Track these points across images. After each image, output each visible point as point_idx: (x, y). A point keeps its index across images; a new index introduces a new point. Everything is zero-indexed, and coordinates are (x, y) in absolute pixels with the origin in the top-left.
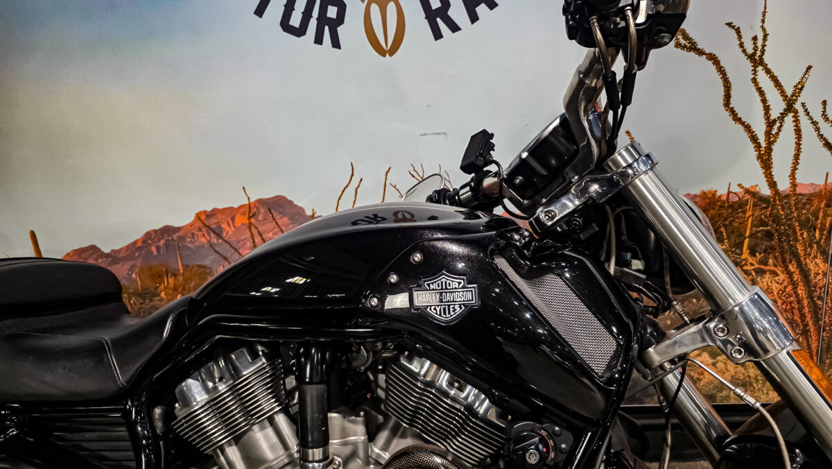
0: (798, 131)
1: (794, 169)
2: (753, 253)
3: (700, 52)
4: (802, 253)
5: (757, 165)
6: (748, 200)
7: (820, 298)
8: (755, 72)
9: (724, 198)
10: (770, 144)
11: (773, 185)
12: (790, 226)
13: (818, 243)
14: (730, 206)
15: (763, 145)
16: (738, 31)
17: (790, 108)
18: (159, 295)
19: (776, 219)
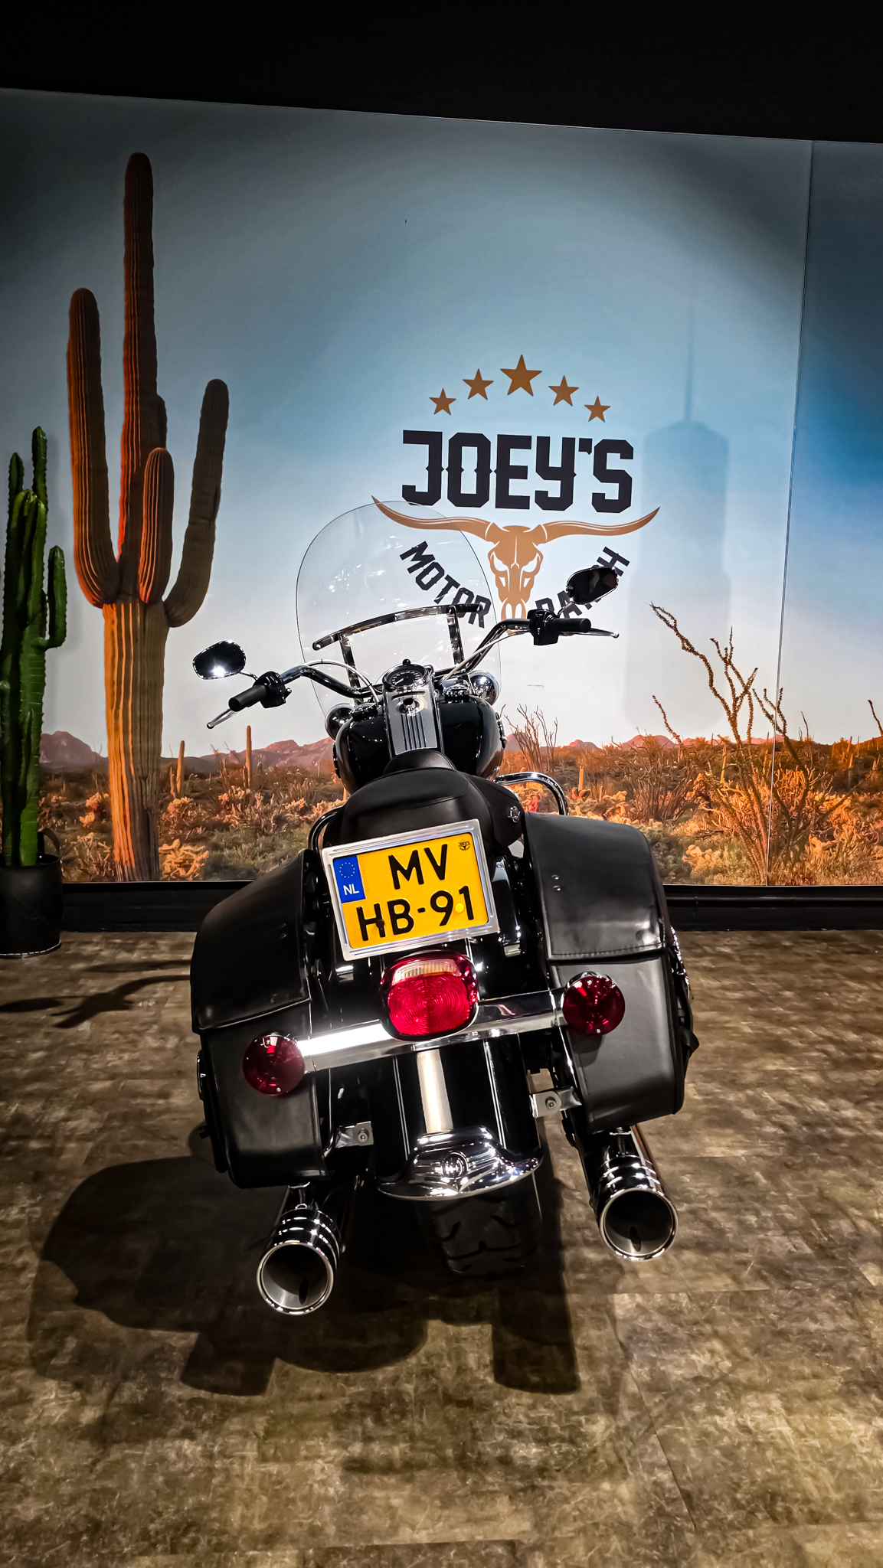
0: (751, 705)
1: (750, 728)
2: (727, 780)
3: (696, 654)
4: (755, 782)
5: (728, 724)
6: (723, 745)
7: (767, 813)
8: (726, 668)
9: (709, 743)
10: (736, 711)
11: (737, 737)
12: (748, 764)
13: (764, 776)
14: (713, 748)
15: (732, 712)
16: (717, 644)
17: (746, 691)
18: (332, 780)
19: (740, 759)
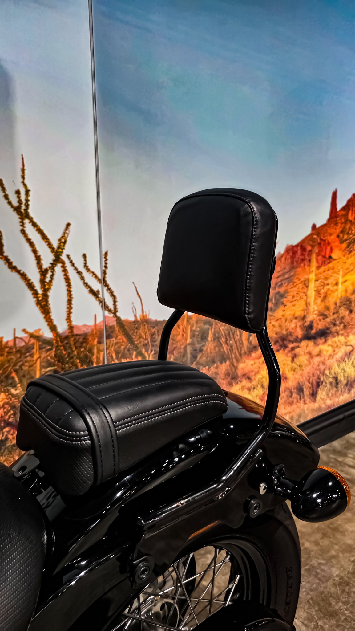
0: (67, 280)
1: (69, 313)
6: (33, 344)
8: (23, 225)
9: (11, 344)
10: (46, 291)
12: (72, 363)
14: (18, 351)
15: (40, 292)
17: (57, 259)
19: (60, 359)
